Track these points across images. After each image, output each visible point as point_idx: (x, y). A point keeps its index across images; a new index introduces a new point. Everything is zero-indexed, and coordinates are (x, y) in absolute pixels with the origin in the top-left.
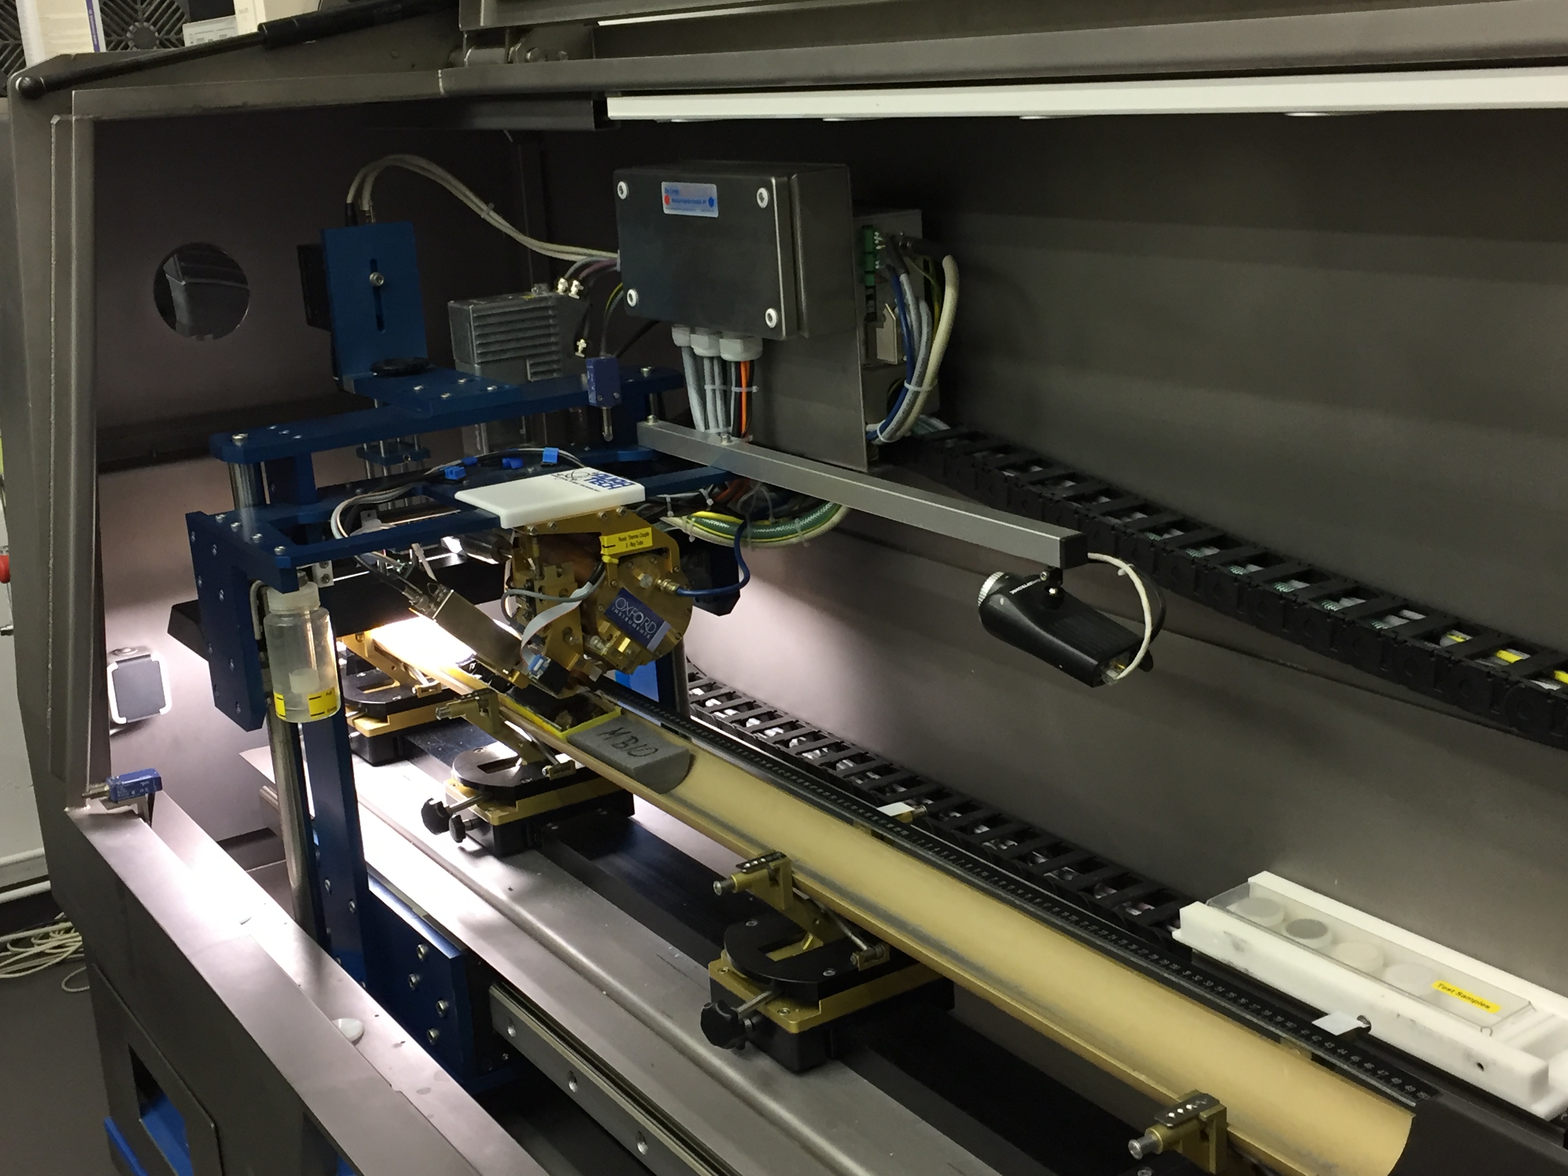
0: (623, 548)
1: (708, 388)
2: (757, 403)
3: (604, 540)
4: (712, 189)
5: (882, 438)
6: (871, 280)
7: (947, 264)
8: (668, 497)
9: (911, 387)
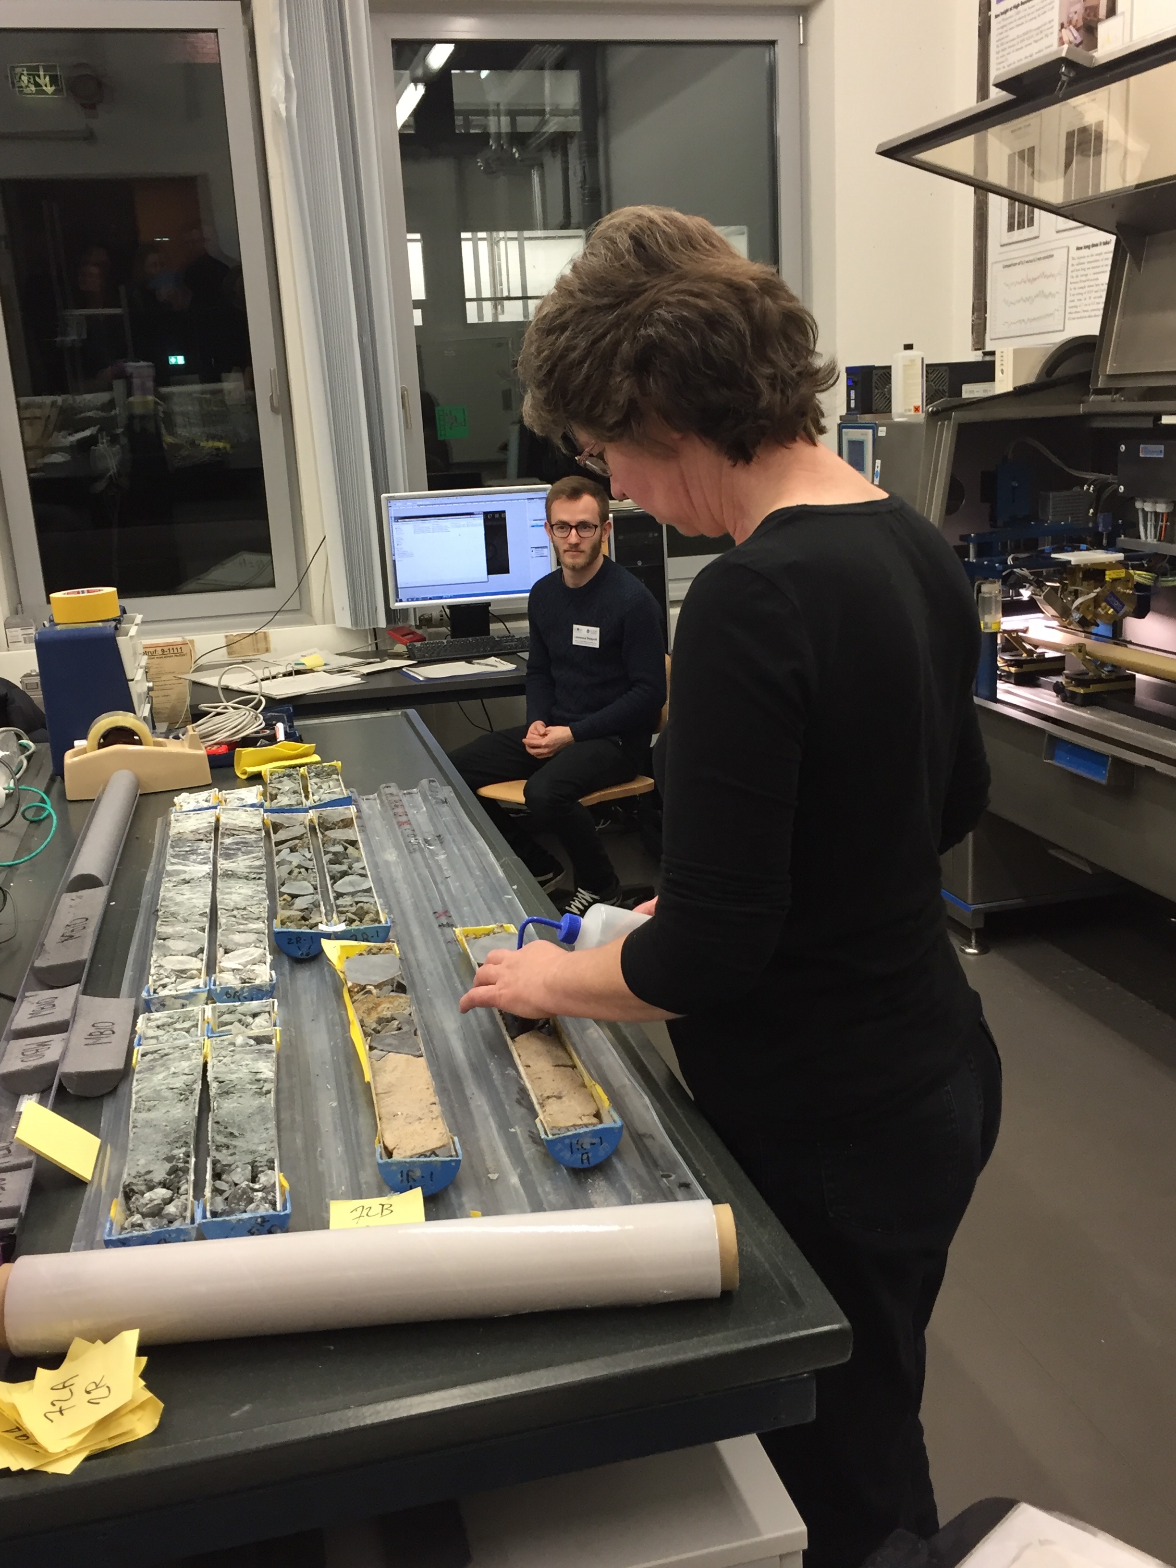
0: (1115, 576)
1: (1149, 524)
2: (1168, 529)
3: (1107, 572)
4: (1162, 447)
8: (1130, 563)
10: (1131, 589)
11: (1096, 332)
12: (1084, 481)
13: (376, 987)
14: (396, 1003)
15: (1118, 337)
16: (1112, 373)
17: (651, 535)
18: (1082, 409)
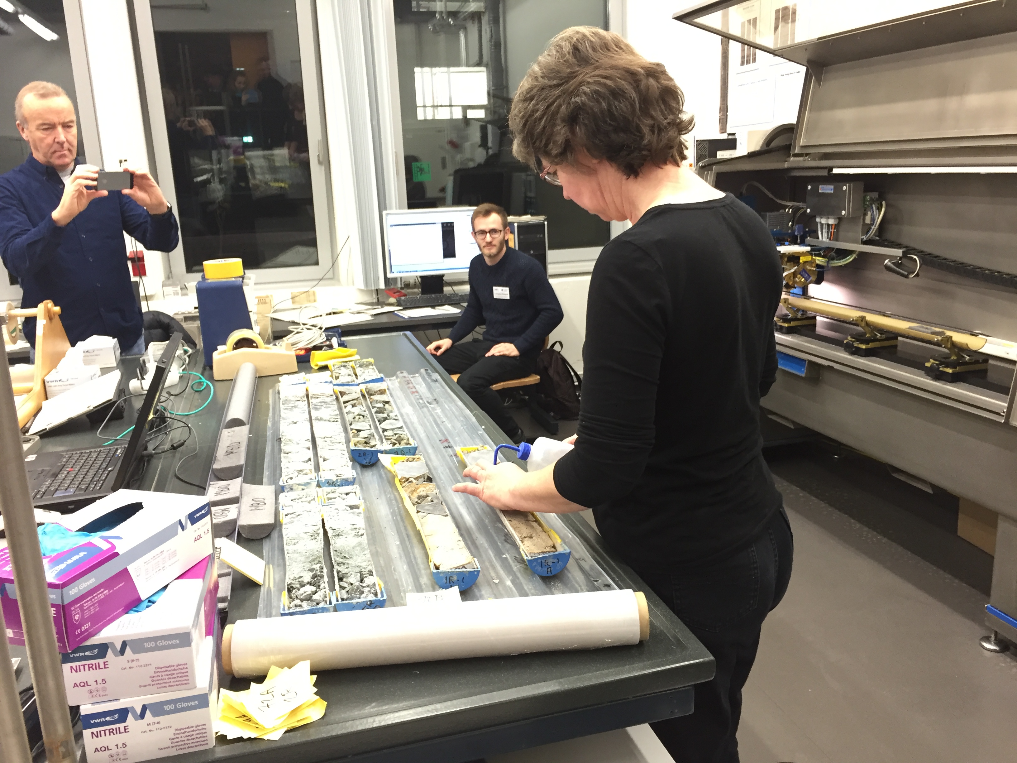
0: (805, 260)
1: (824, 230)
2: (835, 233)
3: (801, 258)
4: (832, 187)
5: (865, 239)
6: (866, 206)
7: (884, 203)
8: (813, 253)
9: (873, 227)
10: (814, 267)
11: (794, 121)
12: (786, 207)
13: (415, 479)
14: (428, 488)
15: (808, 124)
16: (803, 145)
17: (538, 236)
18: (786, 165)
